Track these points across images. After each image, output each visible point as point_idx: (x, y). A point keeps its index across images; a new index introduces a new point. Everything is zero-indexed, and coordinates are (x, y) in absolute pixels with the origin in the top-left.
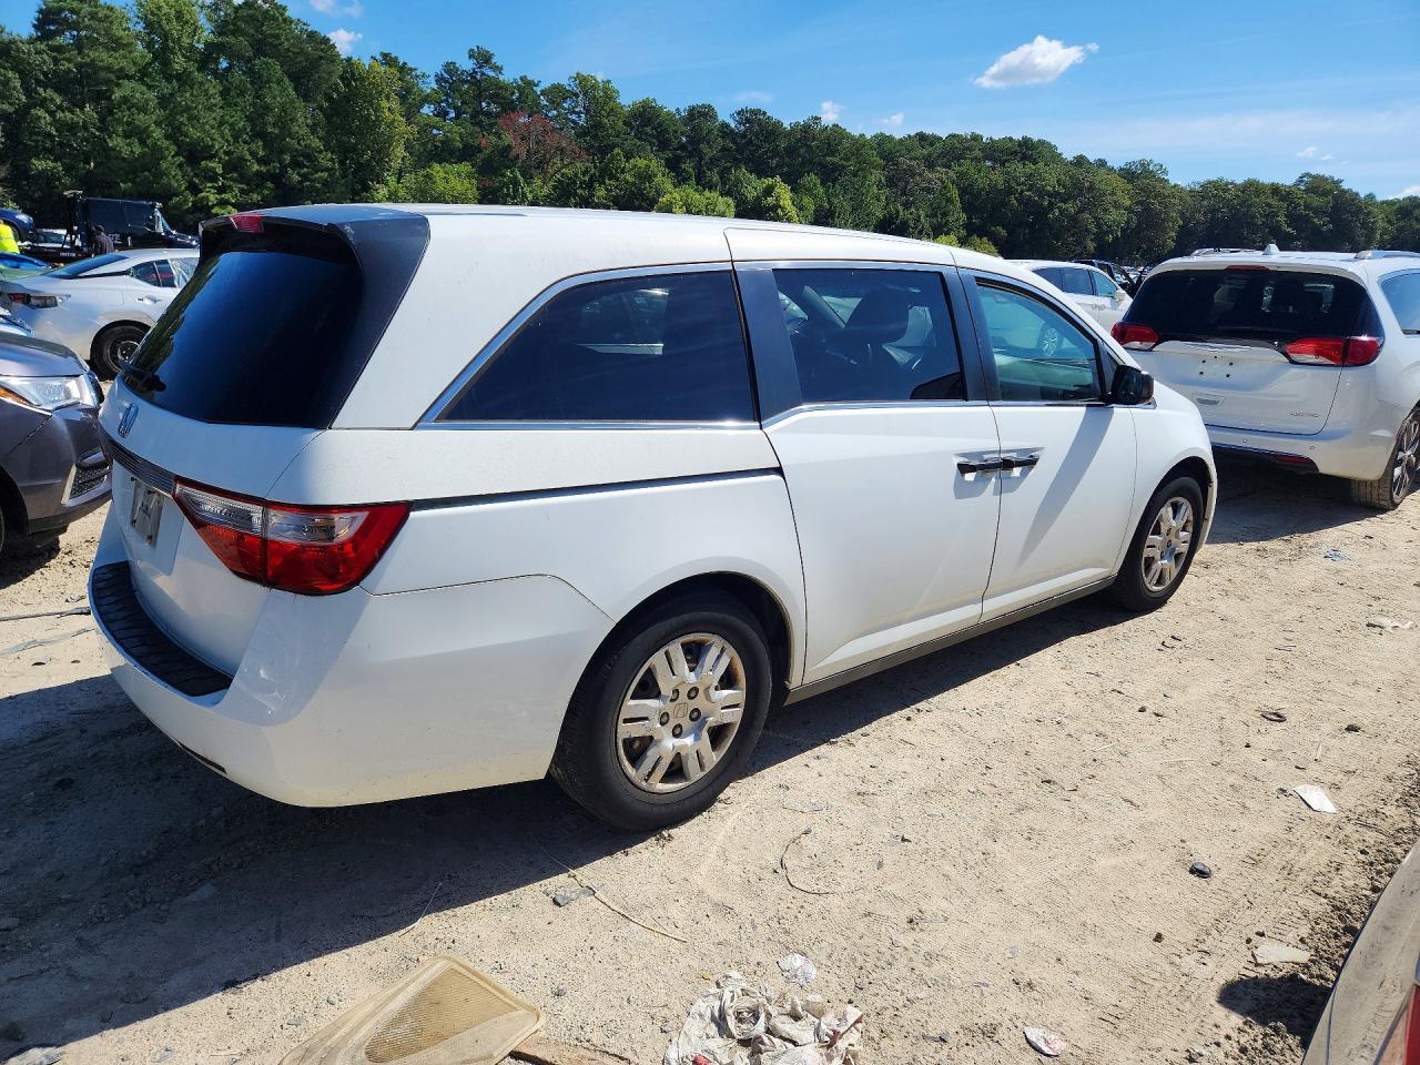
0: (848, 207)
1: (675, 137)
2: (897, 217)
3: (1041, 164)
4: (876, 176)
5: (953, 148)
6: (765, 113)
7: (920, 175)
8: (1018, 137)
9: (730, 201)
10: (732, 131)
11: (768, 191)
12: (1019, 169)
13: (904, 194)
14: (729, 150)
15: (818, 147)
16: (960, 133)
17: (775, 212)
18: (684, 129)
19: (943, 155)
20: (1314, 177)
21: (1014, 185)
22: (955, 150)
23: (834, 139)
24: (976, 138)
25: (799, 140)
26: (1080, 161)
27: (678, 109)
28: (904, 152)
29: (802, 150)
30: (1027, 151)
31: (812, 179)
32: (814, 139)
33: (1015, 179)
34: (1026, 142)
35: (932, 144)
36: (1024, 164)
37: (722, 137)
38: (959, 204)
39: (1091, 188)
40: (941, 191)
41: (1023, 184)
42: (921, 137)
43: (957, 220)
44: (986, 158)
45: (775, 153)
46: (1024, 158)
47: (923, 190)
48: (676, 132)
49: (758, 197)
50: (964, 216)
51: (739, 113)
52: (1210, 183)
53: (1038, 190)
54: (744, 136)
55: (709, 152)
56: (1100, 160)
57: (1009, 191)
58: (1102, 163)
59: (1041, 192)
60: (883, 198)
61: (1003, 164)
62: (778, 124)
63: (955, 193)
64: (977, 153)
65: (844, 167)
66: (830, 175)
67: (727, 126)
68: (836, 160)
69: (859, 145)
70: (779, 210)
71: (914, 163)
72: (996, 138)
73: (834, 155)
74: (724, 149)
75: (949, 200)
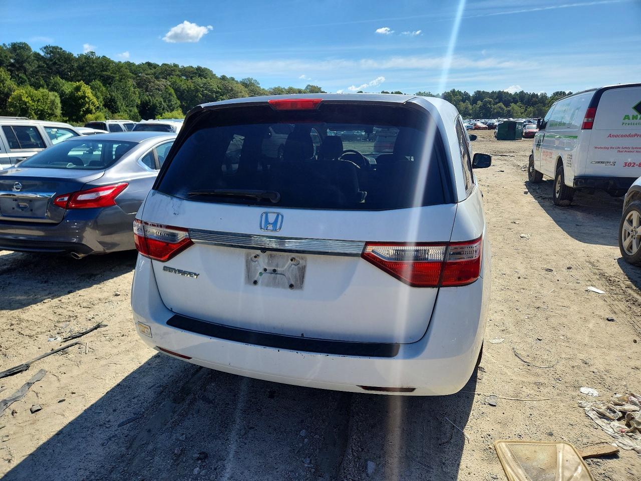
0: (120, 97)
1: (6, 60)
2: (150, 101)
3: (209, 79)
4: (131, 82)
5: (166, 70)
6: (61, 49)
7: (153, 82)
8: (195, 66)
9: (56, 94)
10: (43, 57)
11: (78, 89)
12: (199, 81)
13: (147, 91)
14: (43, 67)
15: (96, 67)
16: (169, 63)
17: (84, 99)
18: (11, 55)
19: (162, 73)
20: (312, 86)
21: (199, 88)
22: (167, 71)
23: (105, 63)
24: (176, 66)
25: (84, 63)
26: (224, 78)
27: (4, 45)
28: (142, 71)
29: (87, 68)
30: (201, 72)
31: (97, 83)
32: (93, 63)
33: (198, 85)
34: (199, 69)
35: (155, 68)
36: (201, 79)
37: (37, 61)
38: (175, 96)
39: (232, 90)
40: (165, 90)
41: (203, 87)
42: (149, 64)
43: (176, 104)
44: (183, 75)
45: (72, 69)
46: (200, 76)
47: (156, 89)
48: (6, 56)
49: (72, 92)
50: (179, 102)
51: (45, 48)
52: (276, 88)
53: (209, 90)
54: (51, 60)
55: (30, 68)
56: (232, 78)
57: (197, 91)
58: (233, 79)
59: (212, 91)
60: (137, 93)
61: (191, 79)
62: (70, 55)
63: (172, 91)
64: (178, 73)
65: (114, 77)
66: (107, 81)
67: (39, 54)
68: (109, 73)
69: (119, 67)
70: (86, 99)
71: (148, 76)
72: (185, 66)
73: (106, 71)
74: (39, 66)
75: (170, 94)
